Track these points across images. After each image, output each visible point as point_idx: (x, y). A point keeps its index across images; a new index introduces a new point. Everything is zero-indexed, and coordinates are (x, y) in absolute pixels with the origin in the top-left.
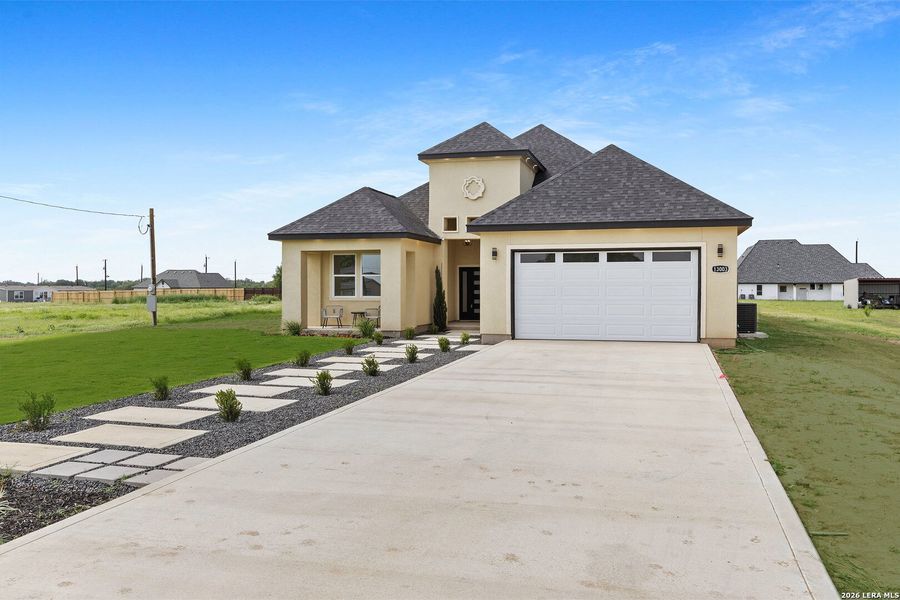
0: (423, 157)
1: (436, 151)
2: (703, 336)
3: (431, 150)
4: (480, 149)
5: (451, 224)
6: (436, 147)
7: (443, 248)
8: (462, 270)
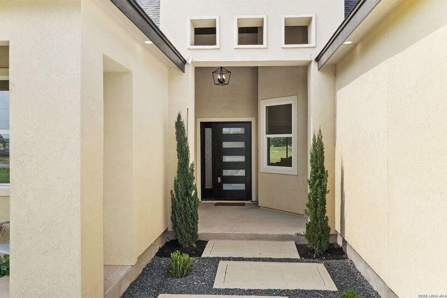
8: (204, 125)
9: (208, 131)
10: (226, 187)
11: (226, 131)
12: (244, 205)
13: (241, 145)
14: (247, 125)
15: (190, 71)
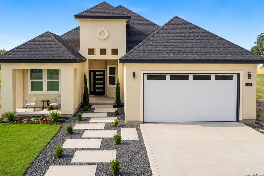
0: (77, 17)
1: (83, 15)
2: (241, 118)
3: (81, 13)
4: (106, 15)
5: (91, 51)
6: (83, 13)
7: (87, 63)
8: (90, 71)
9: (92, 73)
10: (97, 90)
11: (97, 73)
12: (103, 96)
13: (101, 77)
14: (104, 71)
15: (87, 61)
